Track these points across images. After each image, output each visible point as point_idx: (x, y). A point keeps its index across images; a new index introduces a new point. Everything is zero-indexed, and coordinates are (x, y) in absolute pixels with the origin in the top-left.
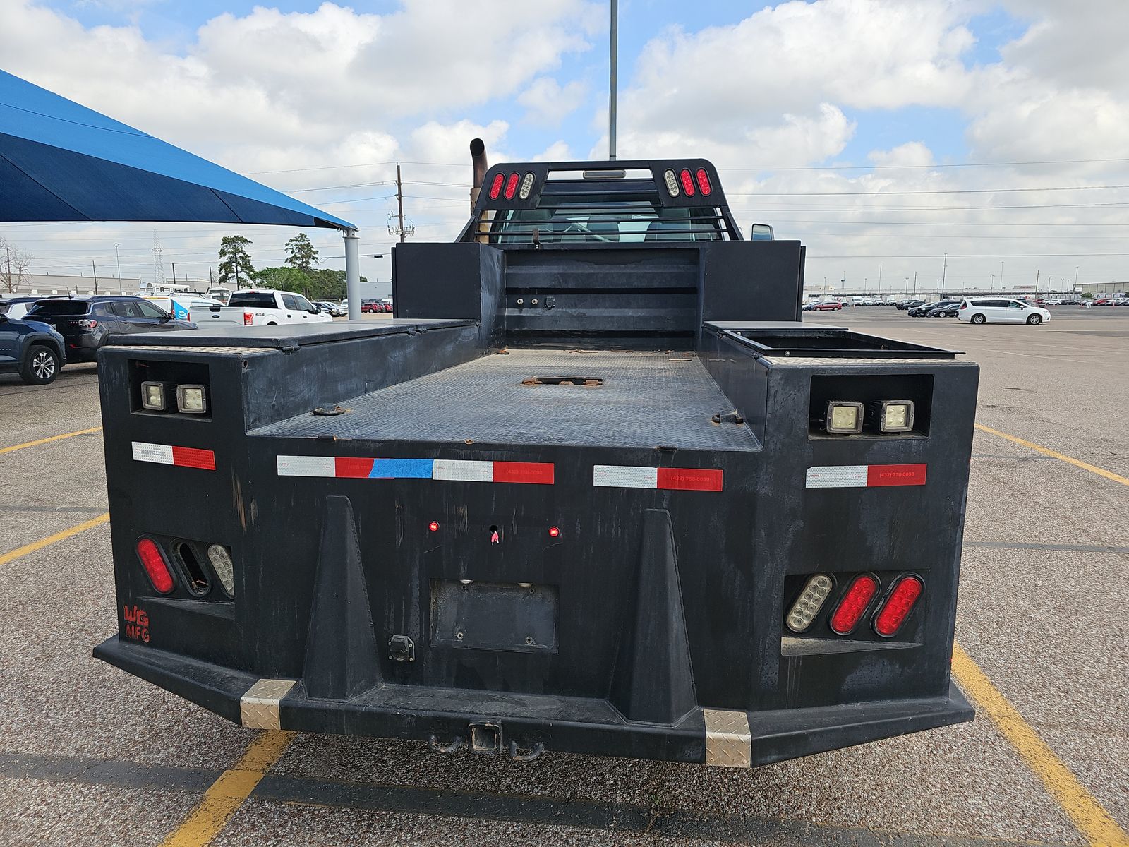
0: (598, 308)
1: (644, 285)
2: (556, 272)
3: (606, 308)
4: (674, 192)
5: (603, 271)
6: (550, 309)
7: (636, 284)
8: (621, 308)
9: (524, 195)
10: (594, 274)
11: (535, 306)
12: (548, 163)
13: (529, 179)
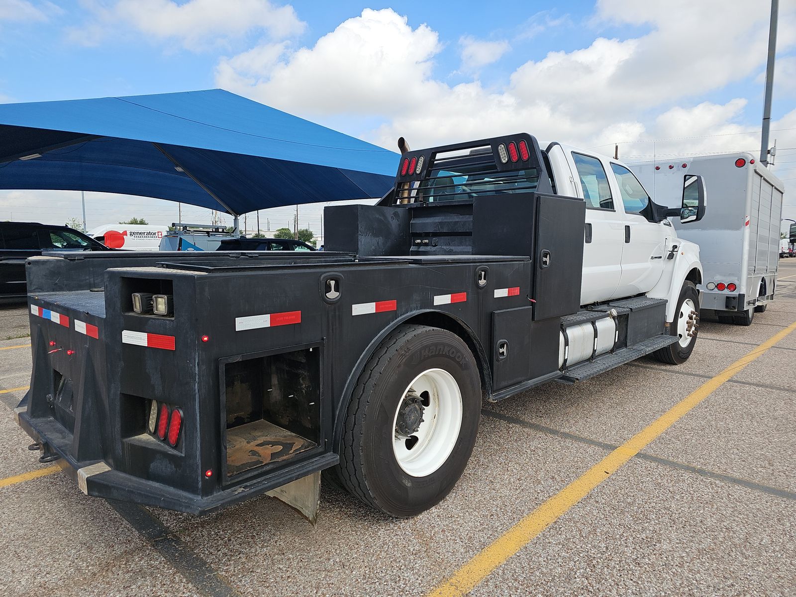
0: (462, 246)
2: (437, 221)
3: (467, 246)
4: (505, 160)
5: (464, 220)
6: (434, 246)
9: (418, 171)
10: (458, 222)
11: (426, 245)
13: (421, 160)
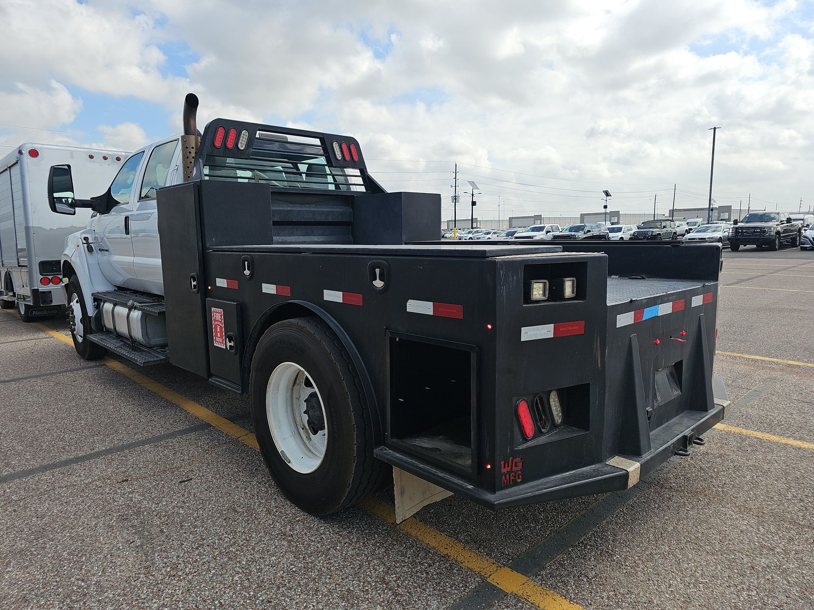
0: (294, 236)
1: (323, 219)
4: (339, 157)
7: (319, 219)
8: (308, 236)
9: (242, 146)
10: (291, 210)
12: (258, 124)
13: (245, 135)
